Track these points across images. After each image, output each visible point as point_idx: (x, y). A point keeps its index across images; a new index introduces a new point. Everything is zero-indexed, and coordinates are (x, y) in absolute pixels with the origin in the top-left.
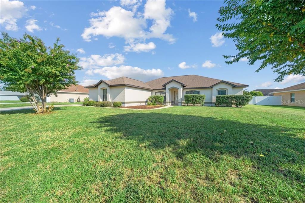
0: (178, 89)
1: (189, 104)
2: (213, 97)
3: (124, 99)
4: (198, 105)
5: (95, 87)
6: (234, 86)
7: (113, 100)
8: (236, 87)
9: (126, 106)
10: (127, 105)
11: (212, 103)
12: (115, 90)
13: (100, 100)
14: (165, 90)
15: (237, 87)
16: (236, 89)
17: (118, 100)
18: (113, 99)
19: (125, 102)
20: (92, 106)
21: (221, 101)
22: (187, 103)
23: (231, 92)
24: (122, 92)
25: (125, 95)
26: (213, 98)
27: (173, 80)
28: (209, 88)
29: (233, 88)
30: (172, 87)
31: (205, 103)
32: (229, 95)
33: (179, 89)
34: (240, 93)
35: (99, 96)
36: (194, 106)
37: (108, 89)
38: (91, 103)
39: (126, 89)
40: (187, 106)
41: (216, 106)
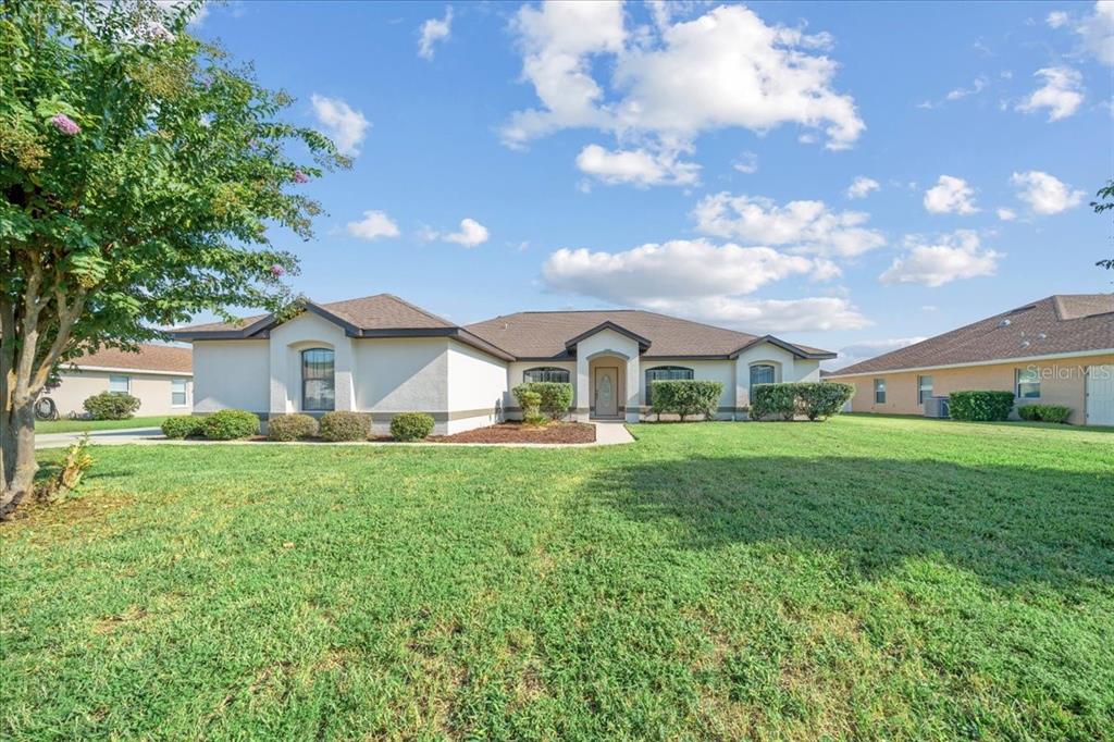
0: (623, 359)
1: (662, 417)
2: (738, 388)
3: (444, 399)
4: (695, 417)
5: (253, 336)
6: (799, 355)
7: (372, 405)
8: (804, 358)
9: (450, 433)
10: (454, 427)
11: (734, 410)
12: (385, 355)
13: (284, 407)
14: (576, 360)
15: (808, 356)
16: (803, 365)
17: (401, 401)
18: (375, 398)
19: (447, 414)
20: (236, 437)
21: (773, 401)
22: (658, 412)
23: (791, 375)
24: (431, 368)
25: (445, 382)
26: (738, 394)
27: (608, 322)
28: (727, 357)
29: (795, 359)
30: (602, 350)
31: (721, 410)
32: (784, 382)
33: (628, 358)
34: (811, 378)
35: (273, 383)
36: (682, 421)
37: (343, 348)
38: (233, 421)
39: (449, 351)
40: (659, 422)
41: (754, 420)
